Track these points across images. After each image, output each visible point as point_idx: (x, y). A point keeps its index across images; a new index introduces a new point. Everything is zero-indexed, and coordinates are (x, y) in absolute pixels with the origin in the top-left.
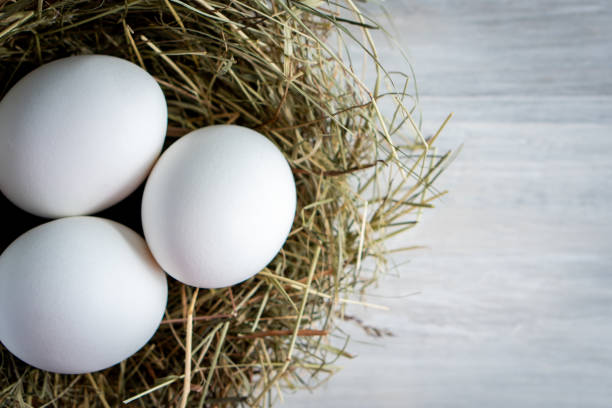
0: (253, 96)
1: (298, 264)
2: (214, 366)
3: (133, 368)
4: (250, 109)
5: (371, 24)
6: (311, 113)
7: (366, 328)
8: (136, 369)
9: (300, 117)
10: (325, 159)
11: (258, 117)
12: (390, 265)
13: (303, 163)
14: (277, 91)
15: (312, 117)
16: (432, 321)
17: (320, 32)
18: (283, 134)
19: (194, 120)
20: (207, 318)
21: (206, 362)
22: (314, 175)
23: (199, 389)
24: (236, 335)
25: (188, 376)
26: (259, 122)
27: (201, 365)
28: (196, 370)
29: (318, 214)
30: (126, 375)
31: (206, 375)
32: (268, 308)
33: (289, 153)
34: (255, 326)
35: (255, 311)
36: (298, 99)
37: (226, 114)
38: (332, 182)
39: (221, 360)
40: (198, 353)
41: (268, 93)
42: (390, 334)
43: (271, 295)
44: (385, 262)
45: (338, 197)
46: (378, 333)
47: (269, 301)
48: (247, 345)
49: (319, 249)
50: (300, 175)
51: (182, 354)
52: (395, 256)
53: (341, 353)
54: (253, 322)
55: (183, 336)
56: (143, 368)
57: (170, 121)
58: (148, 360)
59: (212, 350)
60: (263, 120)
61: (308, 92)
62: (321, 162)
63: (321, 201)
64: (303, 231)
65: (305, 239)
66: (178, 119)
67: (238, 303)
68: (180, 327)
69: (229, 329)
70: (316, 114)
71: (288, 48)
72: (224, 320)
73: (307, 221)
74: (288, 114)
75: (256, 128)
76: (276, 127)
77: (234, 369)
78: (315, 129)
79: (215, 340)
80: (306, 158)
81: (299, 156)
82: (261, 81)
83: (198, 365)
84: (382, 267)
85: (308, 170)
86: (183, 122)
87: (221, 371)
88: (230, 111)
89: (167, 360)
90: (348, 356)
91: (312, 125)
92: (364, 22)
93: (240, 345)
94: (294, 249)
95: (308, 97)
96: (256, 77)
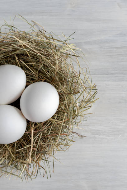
0: (48, 74)
1: (61, 118)
2: (39, 143)
3: (18, 145)
4: (48, 78)
5: (77, 55)
6: (63, 78)
7: (79, 135)
8: (19, 145)
9: (61, 80)
10: (67, 90)
11: (50, 80)
12: (84, 118)
13: (61, 91)
14: (54, 73)
15: (64, 80)
16: (97, 134)
17: (65, 58)
18: (56, 84)
19: (33, 81)
20: (37, 131)
21: (36, 143)
22: (64, 95)
23: (35, 149)
24: (44, 136)
25: (32, 146)
26: (50, 81)
27: (35, 143)
28: (34, 144)
29: (65, 104)
30: (16, 147)
31: (37, 146)
32: (52, 129)
33: (57, 89)
34: (49, 133)
35: (49, 130)
36: (60, 75)
37: (42, 80)
38: (69, 96)
39: (40, 142)
40: (35, 140)
41: (52, 74)
42: (85, 137)
43: (53, 126)
44: (83, 117)
45: (71, 100)
46: (82, 137)
47: (53, 127)
48: (47, 138)
49: (66, 114)
50: (61, 95)
51: (31, 140)
52: (86, 116)
53: (72, 141)
54: (49, 132)
55: (31, 136)
56: (20, 145)
57: (27, 82)
58: (21, 142)
59: (38, 139)
60: (51, 81)
61: (62, 73)
62: (66, 91)
63: (66, 101)
64: (62, 109)
65: (62, 111)
66: (29, 81)
67: (45, 128)
68: (30, 134)
69: (43, 134)
70: (64, 79)
71: (57, 62)
72: (41, 131)
73: (62, 106)
74: (57, 79)
75: (49, 83)
76: (55, 82)
77: (44, 144)
78: (64, 83)
79: (39, 137)
80: (62, 90)
81: (60, 89)
82: (50, 70)
83: (34, 143)
84: (82, 118)
85: (63, 93)
86: (31, 82)
87: (41, 145)
88: (42, 79)
89: (27, 143)
90: (74, 142)
91: (63, 82)
92: (76, 55)
93: (45, 139)
94: (59, 114)
95: (62, 75)
96: (49, 69)
